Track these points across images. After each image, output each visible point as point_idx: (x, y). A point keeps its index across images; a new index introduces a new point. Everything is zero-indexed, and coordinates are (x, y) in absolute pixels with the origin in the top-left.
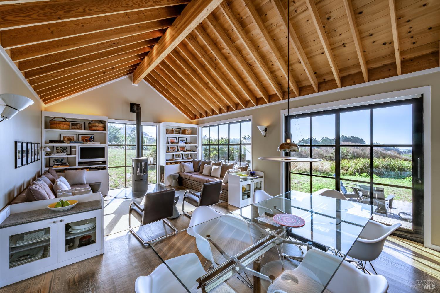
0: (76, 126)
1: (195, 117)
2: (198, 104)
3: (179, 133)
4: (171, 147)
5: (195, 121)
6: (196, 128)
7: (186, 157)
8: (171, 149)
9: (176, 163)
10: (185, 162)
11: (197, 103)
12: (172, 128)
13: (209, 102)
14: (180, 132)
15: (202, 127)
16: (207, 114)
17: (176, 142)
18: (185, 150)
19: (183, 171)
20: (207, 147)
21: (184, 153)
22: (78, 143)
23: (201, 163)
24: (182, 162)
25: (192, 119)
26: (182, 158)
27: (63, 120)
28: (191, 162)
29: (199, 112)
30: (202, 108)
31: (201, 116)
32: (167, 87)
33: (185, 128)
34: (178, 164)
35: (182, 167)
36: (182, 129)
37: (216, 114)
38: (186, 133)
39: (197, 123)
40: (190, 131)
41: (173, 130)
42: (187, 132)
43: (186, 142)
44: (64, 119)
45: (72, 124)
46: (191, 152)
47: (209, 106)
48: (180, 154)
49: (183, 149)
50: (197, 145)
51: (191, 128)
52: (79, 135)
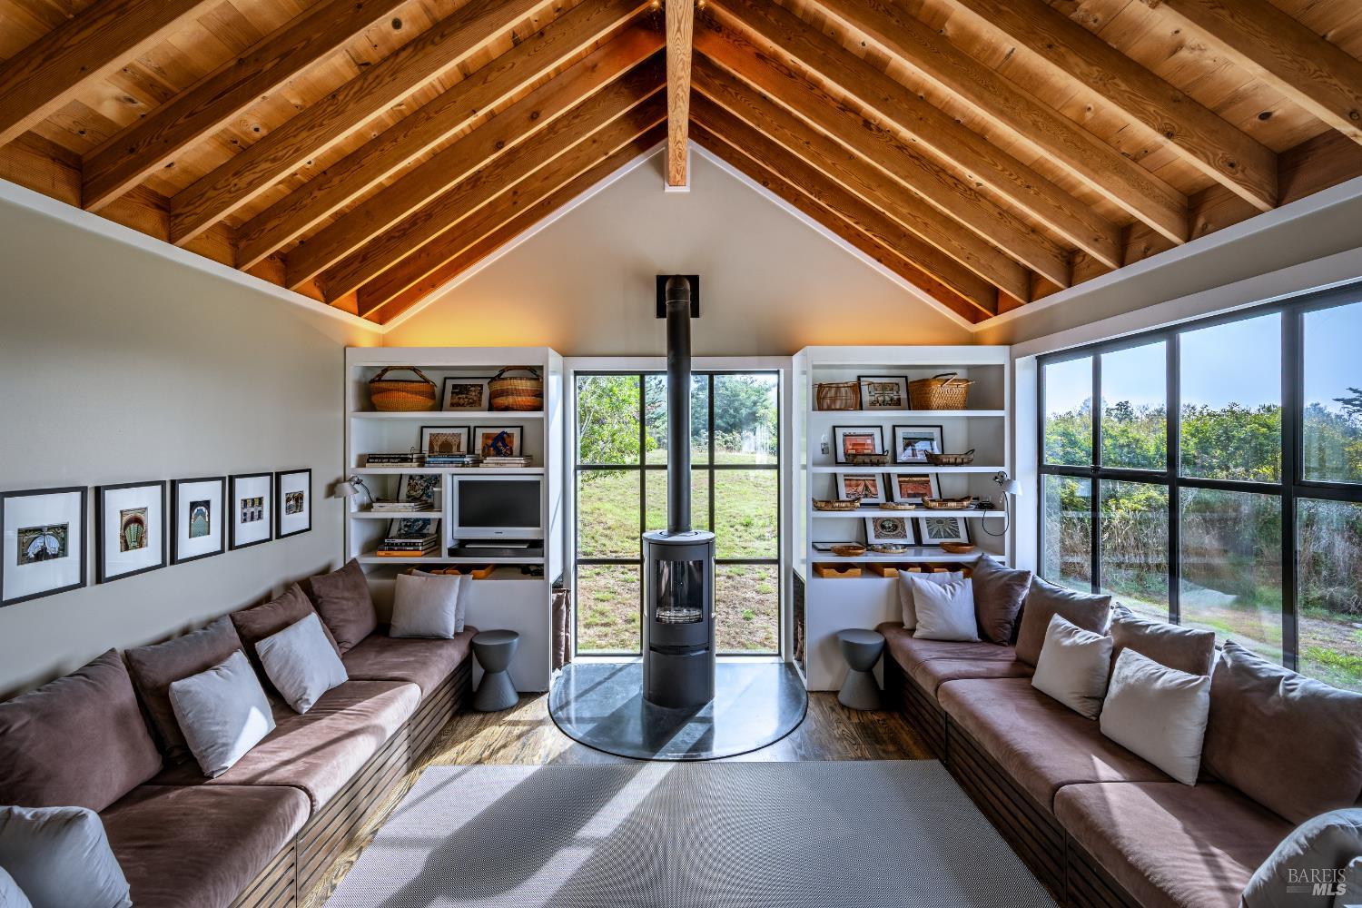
0: (464, 396)
1: (996, 302)
2: (1005, 213)
3: (896, 404)
4: (848, 478)
5: (992, 324)
6: (1002, 367)
7: (937, 535)
8: (852, 491)
9: (873, 570)
10: (926, 568)
11: (996, 203)
12: (859, 377)
13: (1085, 165)
14: (903, 395)
15: (1041, 360)
16: (1072, 266)
17: (878, 450)
18: (935, 495)
19: (907, 625)
20: (1082, 488)
21: (922, 514)
22: (452, 462)
23: (1026, 592)
24: (905, 566)
25: (975, 317)
26: (910, 539)
27: (412, 376)
28: (968, 569)
29: (1017, 263)
30: (1035, 230)
31: (1031, 286)
32: (812, 158)
33: (929, 374)
34: (882, 575)
35: (903, 599)
36: (914, 376)
37: (1157, 245)
38: (935, 400)
39: (1009, 339)
40: (959, 391)
41: (857, 388)
42: (938, 391)
43: (937, 451)
44: (414, 369)
45: (455, 387)
46: (967, 508)
47: (1085, 203)
48: (901, 520)
49: (918, 490)
50: (1006, 469)
51: (969, 368)
52: (475, 427)
